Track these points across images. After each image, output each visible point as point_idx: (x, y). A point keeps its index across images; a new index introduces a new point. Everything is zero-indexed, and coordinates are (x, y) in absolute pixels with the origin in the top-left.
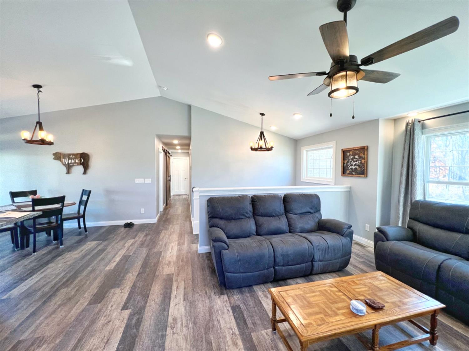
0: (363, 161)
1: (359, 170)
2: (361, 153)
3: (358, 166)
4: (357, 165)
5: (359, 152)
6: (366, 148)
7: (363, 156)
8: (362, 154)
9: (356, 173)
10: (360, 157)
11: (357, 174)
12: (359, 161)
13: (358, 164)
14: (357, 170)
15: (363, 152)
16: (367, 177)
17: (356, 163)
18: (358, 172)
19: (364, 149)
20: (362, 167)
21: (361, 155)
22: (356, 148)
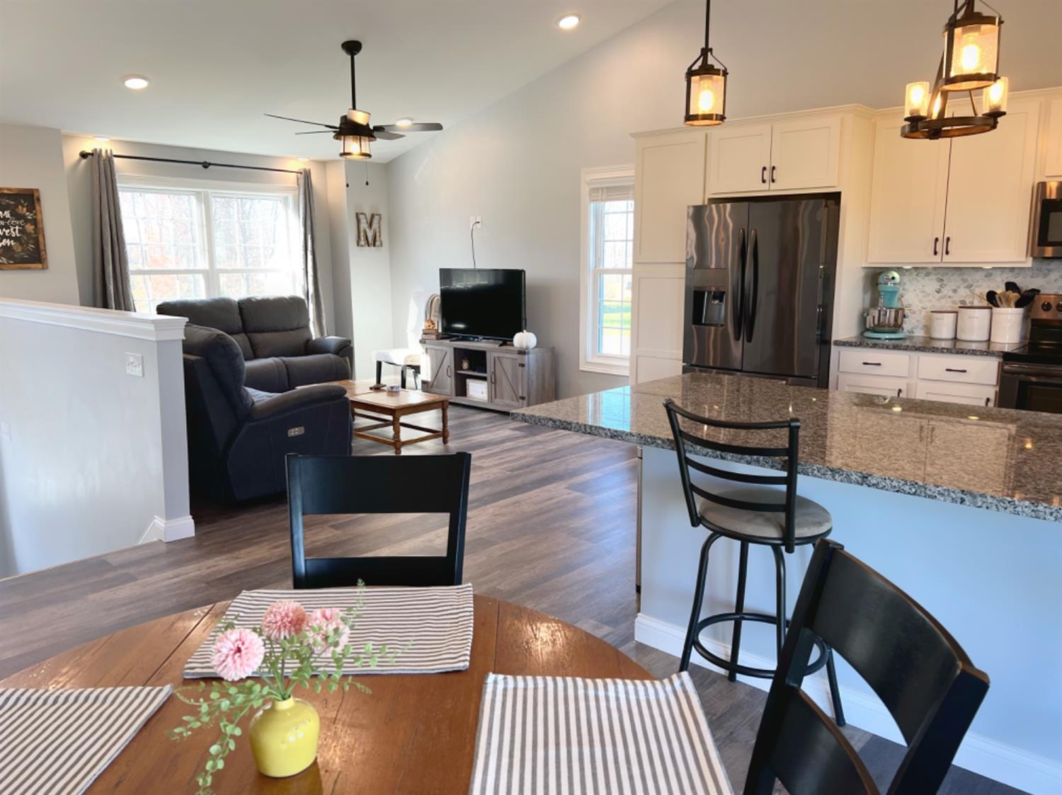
0: (30, 228)
1: (20, 250)
2: (20, 207)
3: (16, 239)
4: (10, 238)
5: (12, 203)
6: (36, 195)
7: (28, 213)
8: (25, 209)
9: (8, 259)
10: (17, 216)
11: (15, 263)
12: (17, 228)
13: (14, 236)
14: (14, 251)
15: (26, 204)
16: (47, 268)
17: (7, 231)
18: (16, 256)
19: (29, 198)
20: (27, 243)
21: (22, 210)
22: (6, 192)
